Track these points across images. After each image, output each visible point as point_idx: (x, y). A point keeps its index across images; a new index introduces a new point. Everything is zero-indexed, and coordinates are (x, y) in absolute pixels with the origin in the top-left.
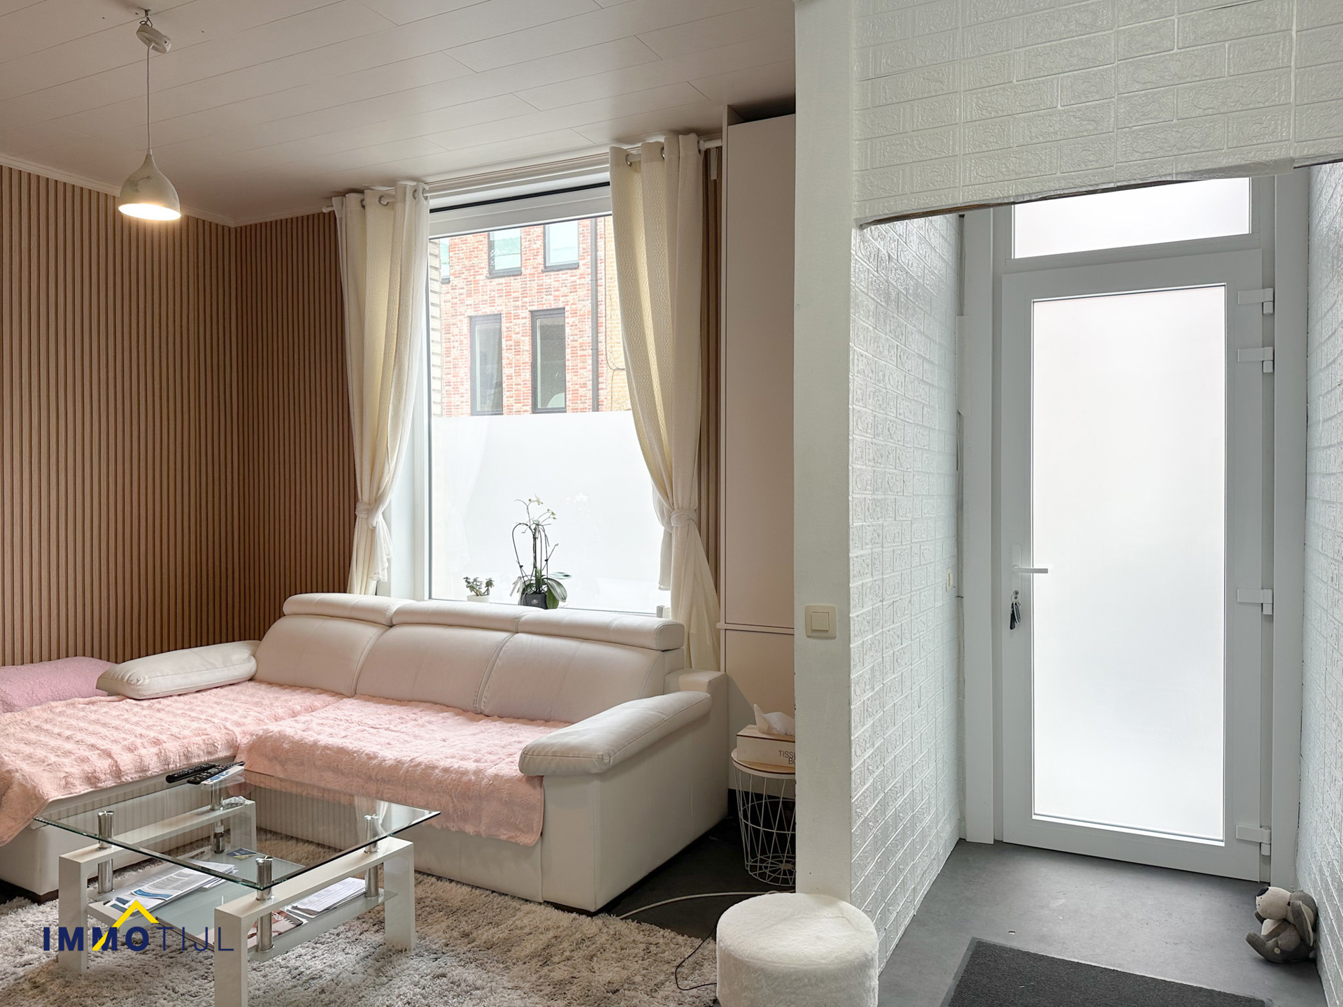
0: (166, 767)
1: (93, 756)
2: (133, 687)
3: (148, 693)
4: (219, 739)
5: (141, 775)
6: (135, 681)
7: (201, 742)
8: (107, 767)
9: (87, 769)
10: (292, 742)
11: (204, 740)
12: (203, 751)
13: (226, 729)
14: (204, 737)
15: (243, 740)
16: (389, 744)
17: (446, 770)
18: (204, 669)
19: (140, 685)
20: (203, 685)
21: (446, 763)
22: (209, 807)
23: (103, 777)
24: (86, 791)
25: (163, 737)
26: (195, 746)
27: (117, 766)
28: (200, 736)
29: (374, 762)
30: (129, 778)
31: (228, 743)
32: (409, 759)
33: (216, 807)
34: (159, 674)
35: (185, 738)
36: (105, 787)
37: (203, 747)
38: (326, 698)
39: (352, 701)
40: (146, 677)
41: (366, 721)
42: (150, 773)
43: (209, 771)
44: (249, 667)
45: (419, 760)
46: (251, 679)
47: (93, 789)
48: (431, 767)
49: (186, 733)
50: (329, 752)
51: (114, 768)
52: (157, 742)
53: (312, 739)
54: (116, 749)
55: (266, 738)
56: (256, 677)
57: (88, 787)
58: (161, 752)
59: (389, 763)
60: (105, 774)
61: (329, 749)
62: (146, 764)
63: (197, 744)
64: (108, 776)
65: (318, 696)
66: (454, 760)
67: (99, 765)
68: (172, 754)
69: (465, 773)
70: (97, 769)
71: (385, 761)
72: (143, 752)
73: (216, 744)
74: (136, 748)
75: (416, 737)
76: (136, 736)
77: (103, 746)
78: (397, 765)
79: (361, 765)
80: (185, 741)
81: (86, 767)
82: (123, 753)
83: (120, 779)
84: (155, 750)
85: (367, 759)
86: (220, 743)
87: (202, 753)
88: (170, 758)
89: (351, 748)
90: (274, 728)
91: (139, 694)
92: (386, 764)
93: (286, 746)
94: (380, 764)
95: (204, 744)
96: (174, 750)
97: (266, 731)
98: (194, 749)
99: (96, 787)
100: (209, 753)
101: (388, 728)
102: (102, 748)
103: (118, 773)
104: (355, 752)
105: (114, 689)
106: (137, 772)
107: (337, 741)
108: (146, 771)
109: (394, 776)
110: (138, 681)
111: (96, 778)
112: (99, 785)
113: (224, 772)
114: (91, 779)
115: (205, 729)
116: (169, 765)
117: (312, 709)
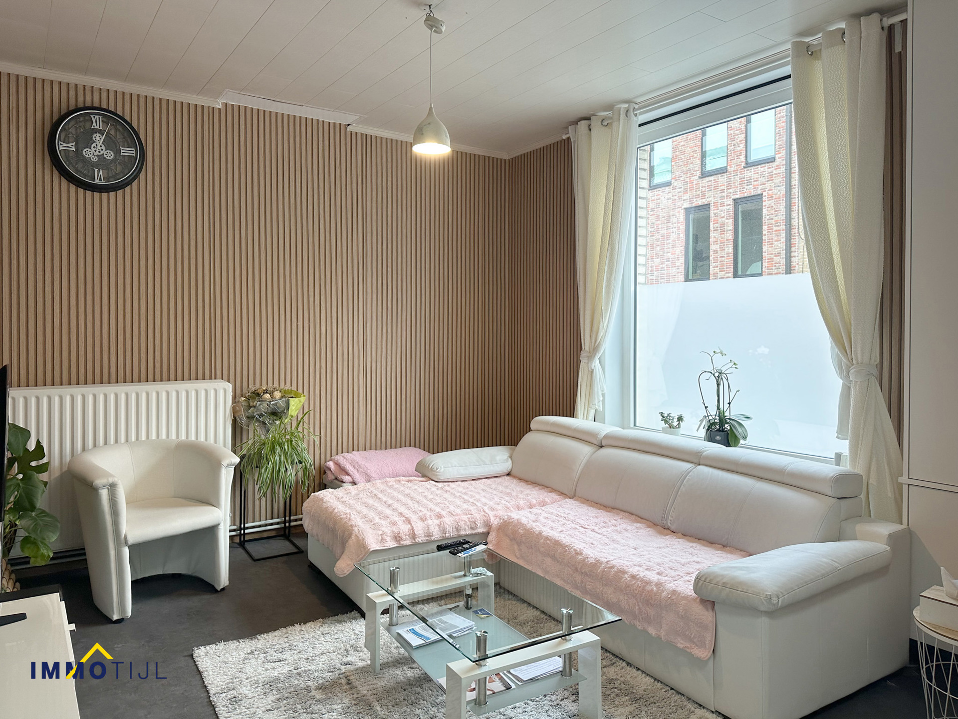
0: (444, 535)
1: (400, 521)
2: (434, 472)
3: (442, 478)
4: (478, 519)
5: (428, 538)
6: (436, 469)
7: (467, 520)
8: (407, 530)
9: (395, 530)
10: (525, 529)
11: (469, 519)
12: (468, 526)
13: (484, 511)
14: (469, 516)
15: (495, 522)
16: (592, 544)
17: (633, 577)
18: (478, 464)
19: (438, 472)
20: (476, 475)
21: (633, 570)
22: (463, 573)
23: (404, 537)
24: (394, 546)
25: (444, 513)
26: (463, 522)
27: (413, 531)
28: (467, 515)
29: (580, 558)
30: (420, 540)
31: (485, 522)
32: (606, 560)
33: (467, 574)
34: (450, 466)
35: (457, 515)
36: (405, 544)
37: (468, 523)
38: (554, 496)
39: (572, 501)
40: (442, 467)
41: (578, 520)
42: (433, 538)
43: (464, 546)
44: (507, 466)
45: (613, 563)
46: (508, 474)
47: (398, 545)
48: (622, 571)
49: (458, 511)
50: (549, 542)
51: (411, 532)
52: (439, 516)
53: (538, 529)
54: (414, 518)
55: (509, 523)
56: (512, 473)
57: (395, 543)
58: (441, 524)
59: (591, 560)
60: (405, 535)
61: (549, 540)
62: (431, 531)
63: (464, 521)
64: (407, 537)
65: (549, 494)
66: (641, 569)
67: (403, 528)
68: (447, 527)
69: (648, 583)
70: (401, 532)
71: (588, 558)
72: (430, 522)
73: (477, 523)
74: (426, 519)
75: (614, 541)
76: (428, 510)
77: (407, 514)
78: (596, 564)
79: (570, 558)
80: (457, 517)
81: (395, 529)
82: (418, 521)
83: (415, 540)
84: (437, 522)
85: (575, 553)
86: (479, 522)
87: (467, 527)
88: (447, 529)
89: (564, 542)
90: (515, 515)
91: (437, 478)
92: (588, 561)
93: (521, 531)
94: (584, 560)
95: (469, 521)
96: (449, 523)
97: (509, 517)
98: (462, 524)
99: (399, 544)
100: (472, 528)
101: (593, 530)
102: (406, 516)
103: (413, 536)
104: (566, 546)
105: (424, 473)
106: (425, 536)
107: (555, 534)
108: (431, 536)
109: (594, 573)
110: (437, 469)
111: (400, 537)
112: (402, 543)
113: (473, 549)
114: (397, 538)
115: (471, 511)
116: (445, 533)
117: (543, 504)
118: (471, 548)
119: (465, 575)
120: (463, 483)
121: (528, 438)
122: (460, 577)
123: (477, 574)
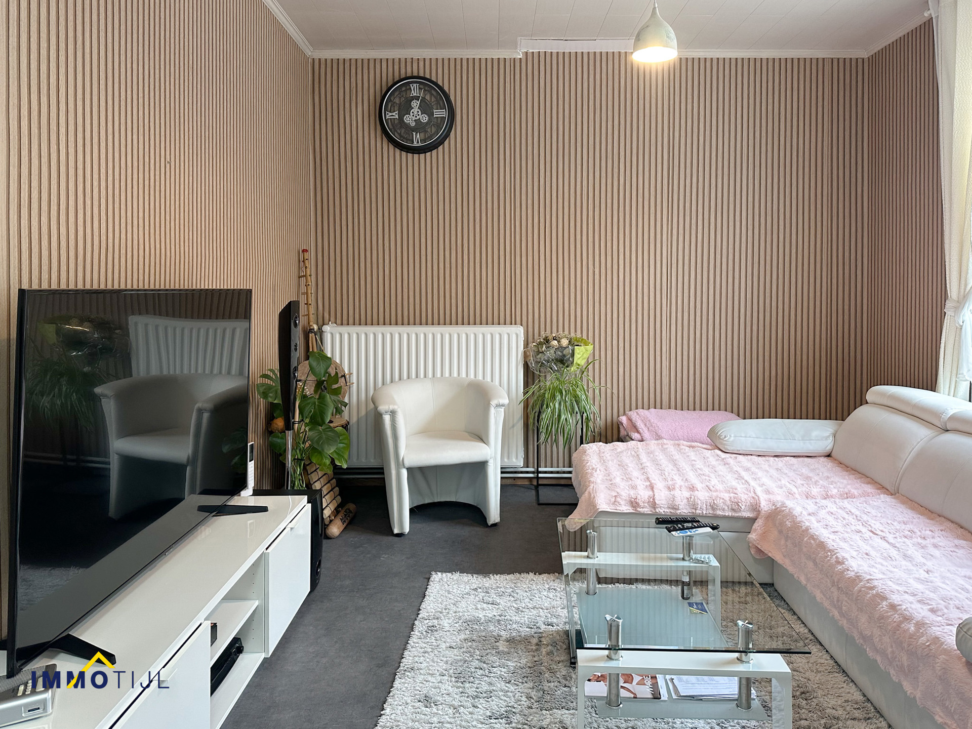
0: (694, 511)
1: (641, 484)
2: (721, 441)
4: (743, 499)
5: (672, 511)
7: (727, 499)
8: (647, 497)
9: (632, 495)
10: (794, 521)
11: (731, 498)
12: (728, 507)
13: (755, 493)
14: (732, 495)
15: (765, 506)
16: (867, 554)
17: (893, 607)
18: (783, 438)
19: (725, 441)
20: (779, 451)
21: (895, 599)
23: (641, 504)
24: (628, 511)
25: (699, 486)
26: (722, 501)
27: (654, 499)
28: (729, 493)
29: (839, 568)
30: (661, 511)
31: (752, 506)
32: (869, 577)
33: (687, 558)
34: (743, 435)
35: (716, 491)
36: (643, 512)
37: (729, 503)
38: (869, 489)
39: (888, 499)
40: (732, 435)
41: (872, 522)
42: (680, 512)
43: (685, 525)
44: (826, 445)
45: (876, 583)
46: (829, 456)
47: (634, 511)
48: (881, 596)
49: (720, 487)
50: (812, 542)
51: (651, 500)
52: (692, 488)
53: (807, 524)
54: (659, 485)
55: (780, 511)
56: (833, 454)
57: (630, 509)
58: (691, 498)
59: (852, 574)
60: (644, 503)
61: (814, 539)
62: (677, 504)
63: (723, 499)
64: (646, 505)
65: (863, 485)
66: (911, 599)
67: (641, 494)
68: (699, 502)
69: (907, 619)
70: (639, 497)
71: (848, 570)
72: (677, 493)
73: (740, 505)
74: (674, 489)
75: (906, 557)
76: (683, 480)
77: (655, 480)
78: (855, 580)
79: (829, 566)
80: (715, 494)
81: (632, 493)
82: (663, 489)
83: (655, 510)
84: (687, 494)
85: (836, 562)
86: (744, 504)
87: (726, 508)
88: (698, 504)
89: (828, 546)
90: (790, 504)
91: (724, 448)
92: (847, 574)
93: (788, 524)
94: (843, 572)
95: (730, 500)
96: (702, 498)
97: (783, 505)
98: (719, 502)
99: (636, 510)
100: (733, 510)
101: (884, 537)
102: (653, 481)
103: (654, 505)
104: (830, 551)
106: (669, 508)
107: (824, 535)
108: (676, 509)
109: (850, 590)
110: (725, 437)
111: (636, 503)
112: (639, 509)
113: (694, 530)
114: (634, 503)
115: (736, 489)
116: (696, 510)
117: (847, 496)
118: (692, 528)
119: (683, 559)
120: (760, 458)
121: (861, 413)
122: (677, 559)
123: (698, 561)
